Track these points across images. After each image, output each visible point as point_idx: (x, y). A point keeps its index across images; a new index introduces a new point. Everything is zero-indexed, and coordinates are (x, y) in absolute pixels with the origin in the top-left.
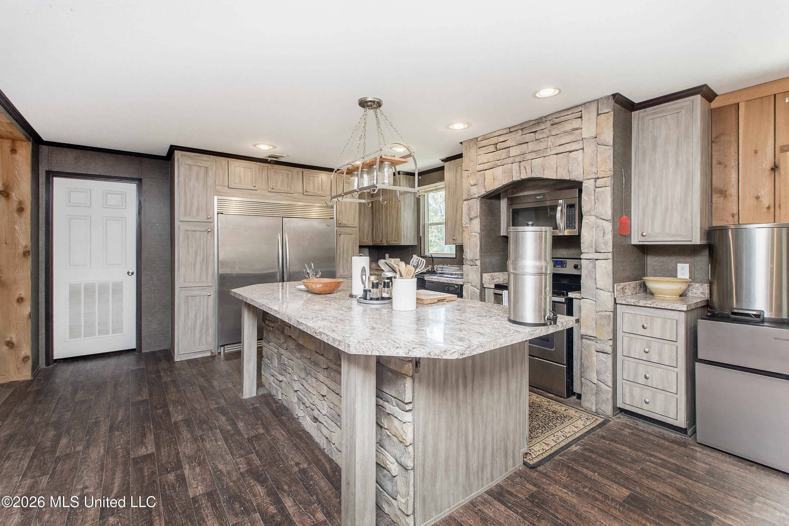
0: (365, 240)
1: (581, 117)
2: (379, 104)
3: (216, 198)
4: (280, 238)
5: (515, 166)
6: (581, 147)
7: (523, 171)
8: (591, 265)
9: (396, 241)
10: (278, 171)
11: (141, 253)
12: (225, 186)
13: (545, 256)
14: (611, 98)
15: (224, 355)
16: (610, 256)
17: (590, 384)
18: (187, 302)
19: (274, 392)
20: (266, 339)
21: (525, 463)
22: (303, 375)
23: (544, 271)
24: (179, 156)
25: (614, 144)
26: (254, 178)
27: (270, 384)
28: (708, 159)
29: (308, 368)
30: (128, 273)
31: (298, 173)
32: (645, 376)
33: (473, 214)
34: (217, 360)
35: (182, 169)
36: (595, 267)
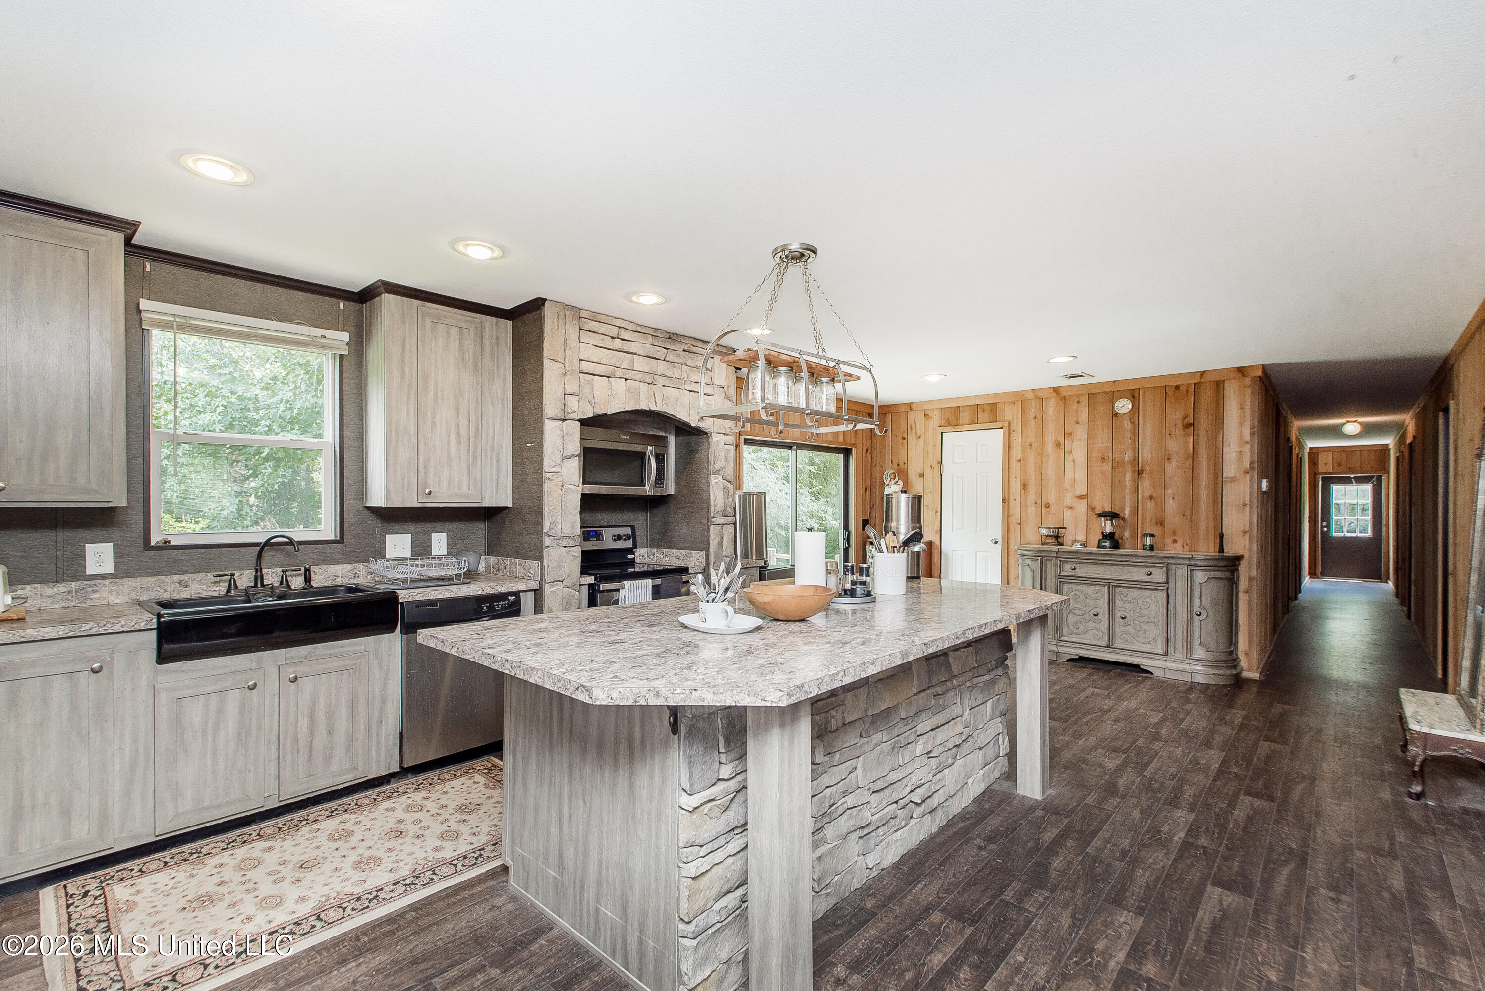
1: (713, 358)
5: (644, 387)
6: (712, 393)
7: (653, 399)
8: (722, 530)
33: (571, 449)
36: (723, 533)
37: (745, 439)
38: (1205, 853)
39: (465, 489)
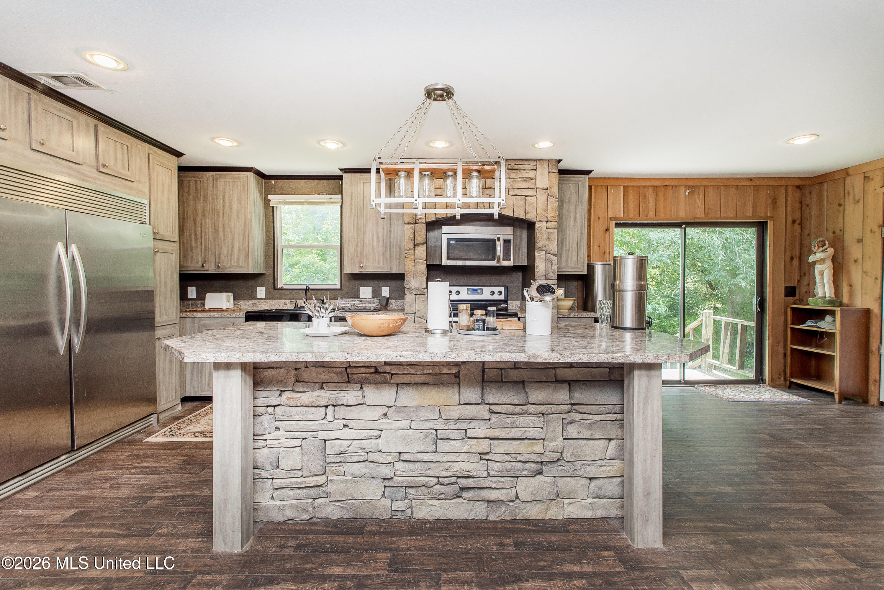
1: (536, 170)
6: (535, 194)
10: (50, 109)
14: (557, 162)
33: (420, 240)
37: (616, 223)
39: (382, 264)
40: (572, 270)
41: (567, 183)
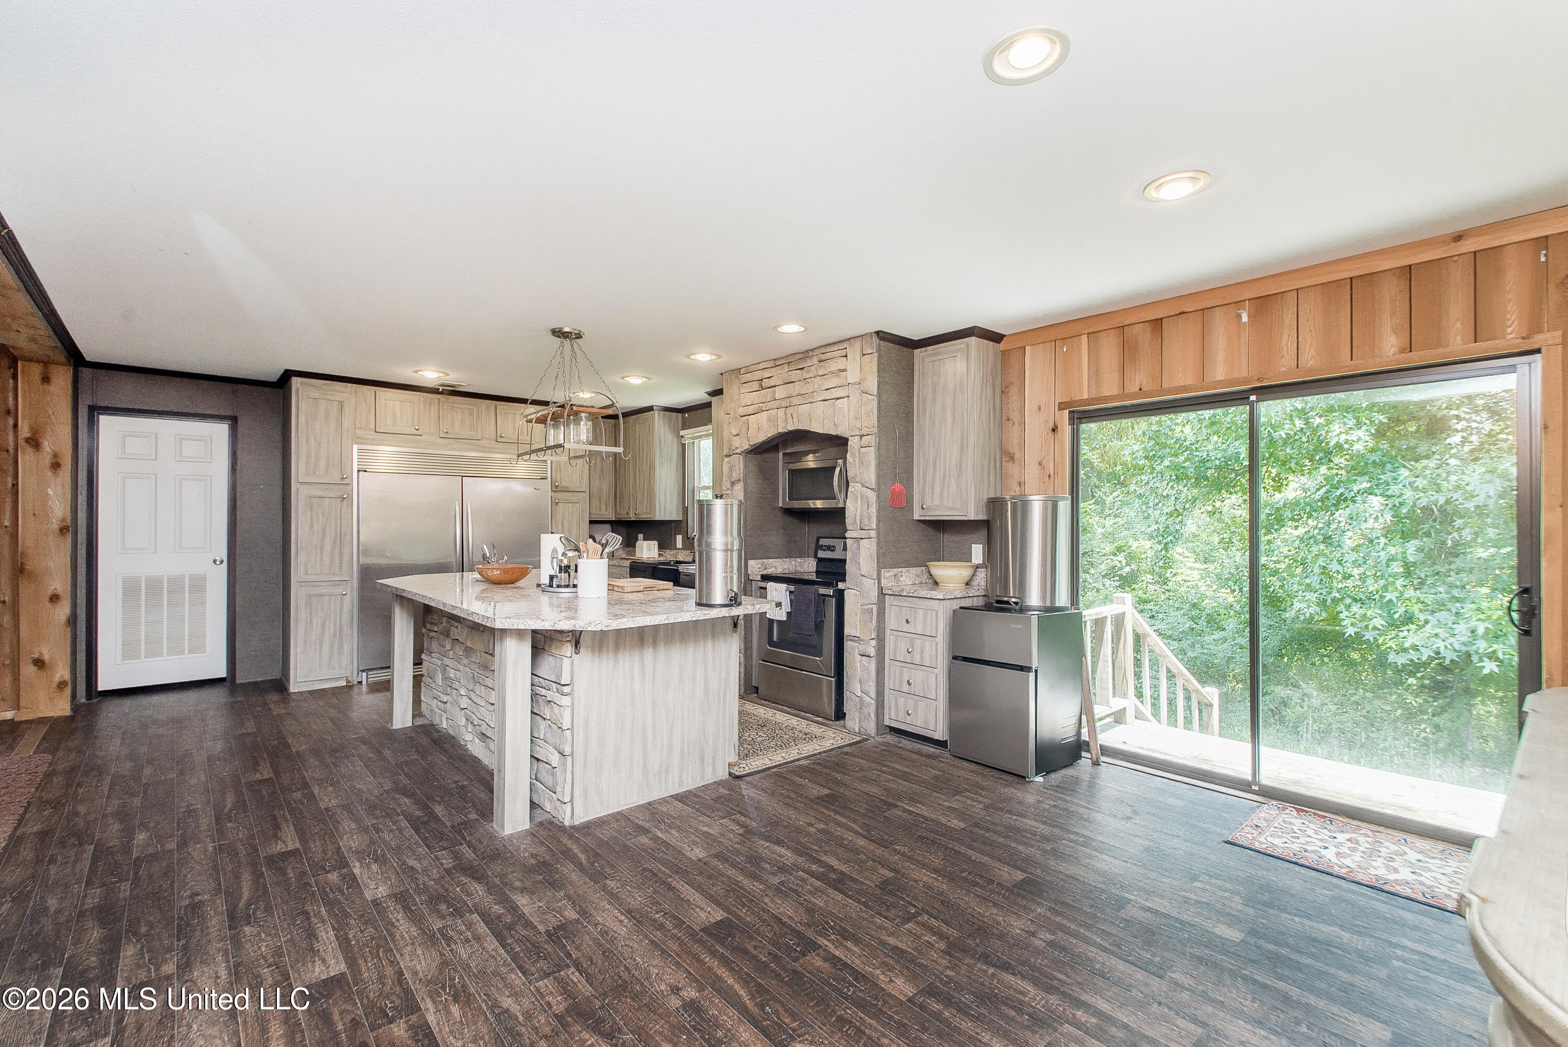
0: (603, 512)
1: (846, 356)
2: (579, 336)
3: (355, 447)
4: (457, 509)
5: (781, 412)
6: (846, 394)
7: (790, 420)
8: (855, 545)
9: (648, 514)
10: (455, 405)
11: (235, 531)
12: (370, 430)
13: (732, 530)
14: (874, 336)
15: (368, 684)
16: (873, 534)
17: (854, 697)
18: (309, 604)
19: (436, 721)
20: (428, 650)
21: (730, 774)
22: (471, 687)
23: (729, 547)
24: (299, 385)
25: (879, 393)
26: (416, 417)
27: (432, 710)
28: (994, 415)
29: (476, 674)
30: (215, 561)
31: (488, 408)
32: (908, 681)
33: (735, 476)
34: (355, 690)
35: (304, 406)
36: (859, 548)
38: (323, 868)
40: (949, 513)
41: (940, 357)
